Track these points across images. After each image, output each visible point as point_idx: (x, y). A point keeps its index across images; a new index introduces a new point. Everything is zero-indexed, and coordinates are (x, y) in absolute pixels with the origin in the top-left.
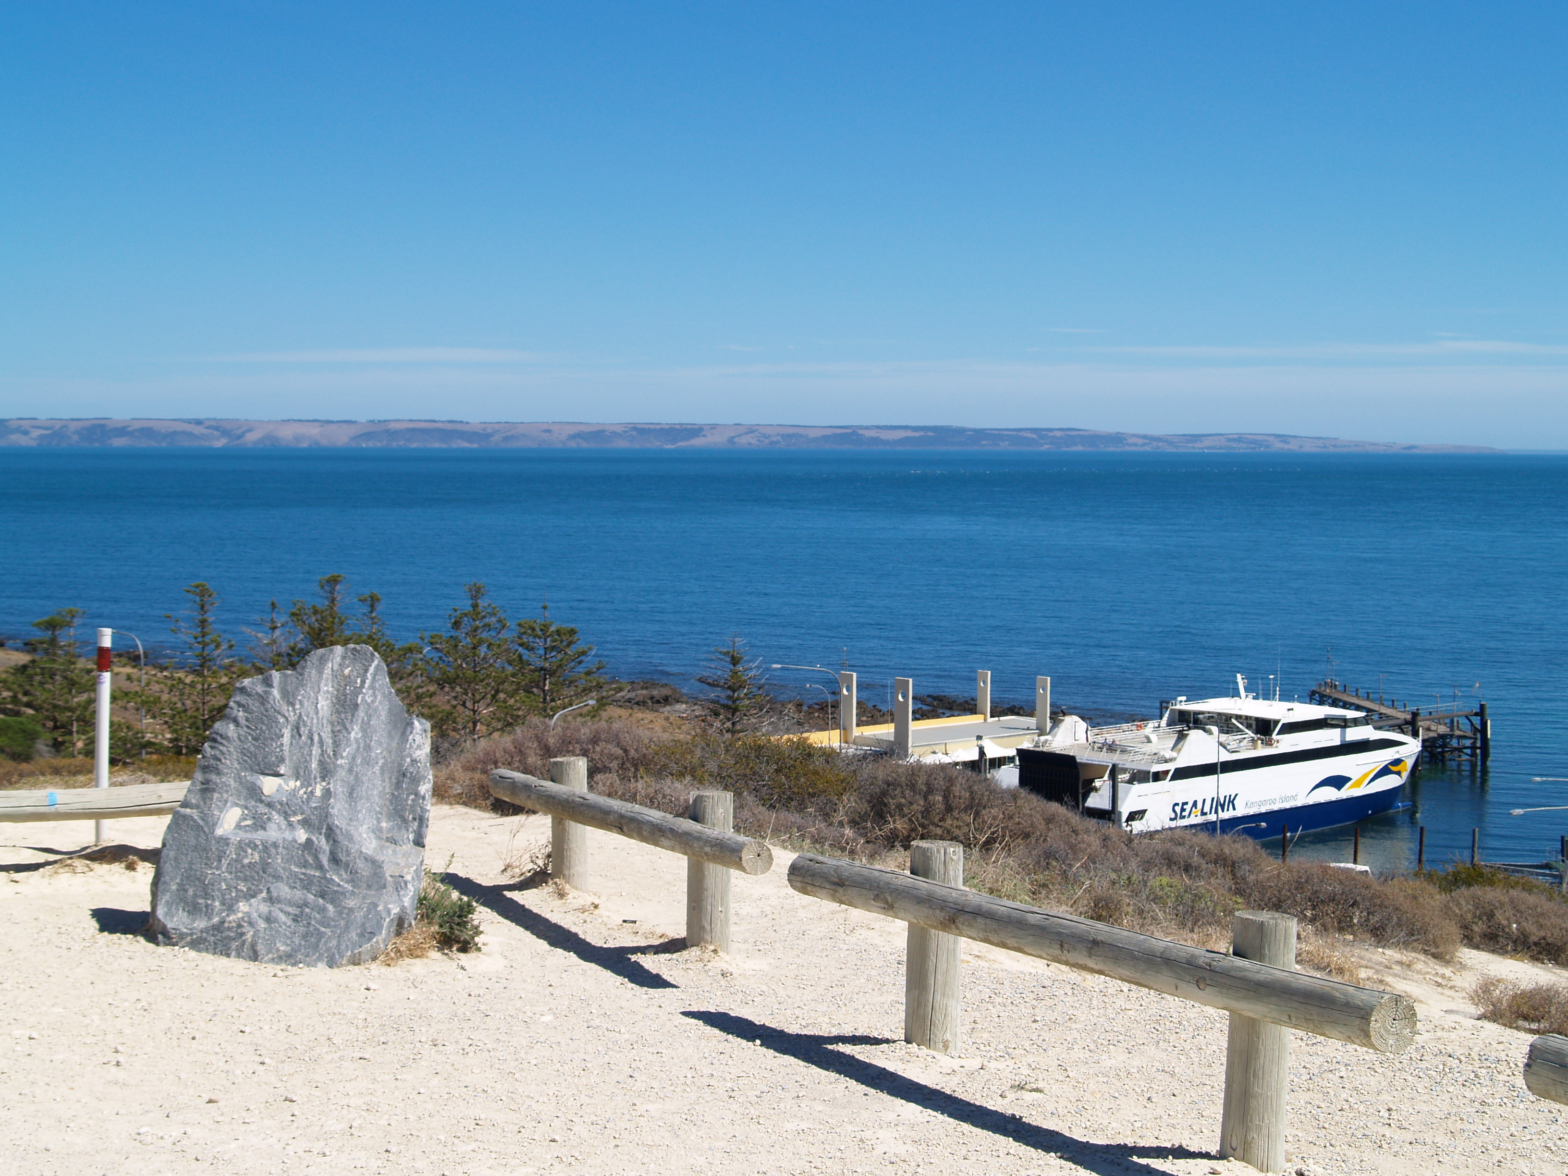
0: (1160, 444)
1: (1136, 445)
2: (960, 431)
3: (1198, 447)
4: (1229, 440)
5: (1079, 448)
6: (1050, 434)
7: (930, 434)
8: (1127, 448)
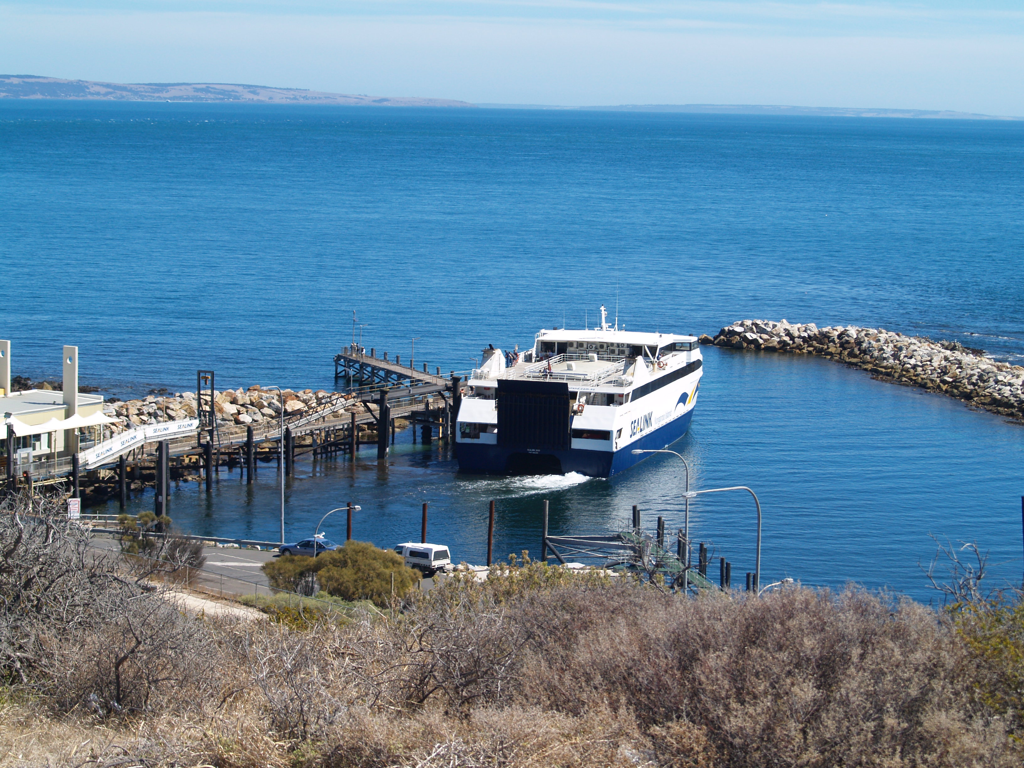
0: (124, 93)
1: (98, 94)
3: (166, 97)
4: (197, 90)
5: (38, 97)
6: (7, 81)
8: (90, 98)
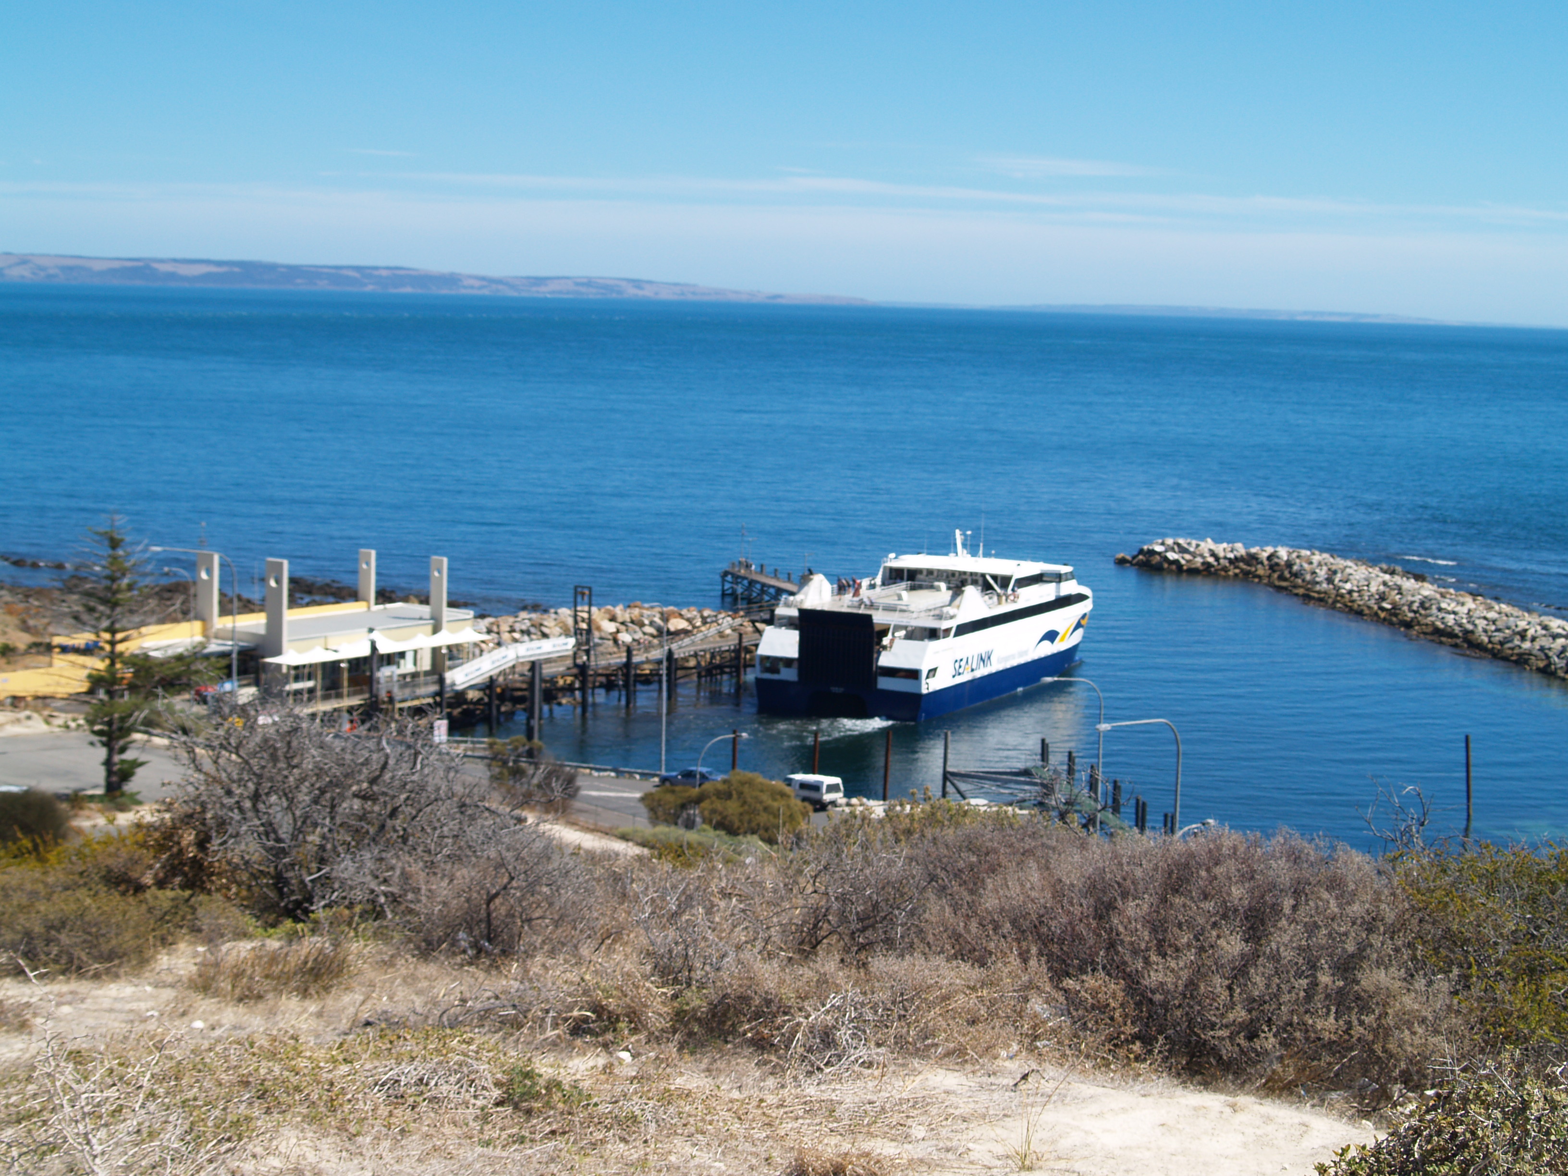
0: (501, 287)
1: (472, 287)
2: (272, 268)
3: (544, 291)
4: (577, 284)
5: (408, 290)
6: (376, 273)
7: (236, 270)
8: (463, 291)
